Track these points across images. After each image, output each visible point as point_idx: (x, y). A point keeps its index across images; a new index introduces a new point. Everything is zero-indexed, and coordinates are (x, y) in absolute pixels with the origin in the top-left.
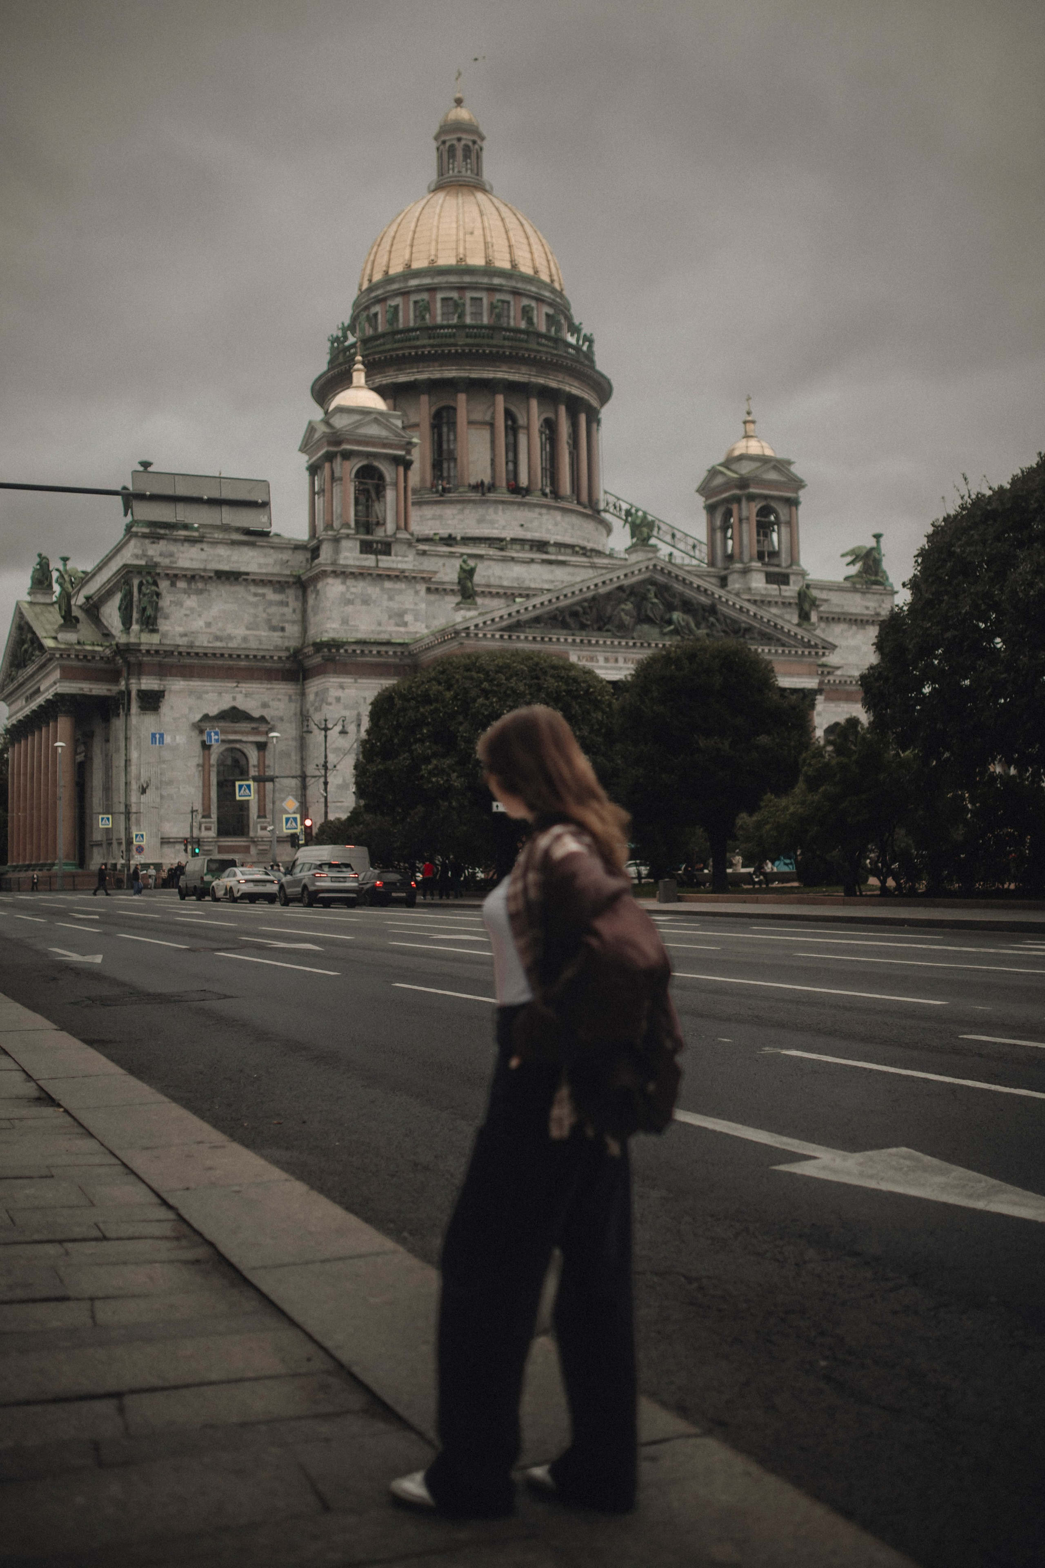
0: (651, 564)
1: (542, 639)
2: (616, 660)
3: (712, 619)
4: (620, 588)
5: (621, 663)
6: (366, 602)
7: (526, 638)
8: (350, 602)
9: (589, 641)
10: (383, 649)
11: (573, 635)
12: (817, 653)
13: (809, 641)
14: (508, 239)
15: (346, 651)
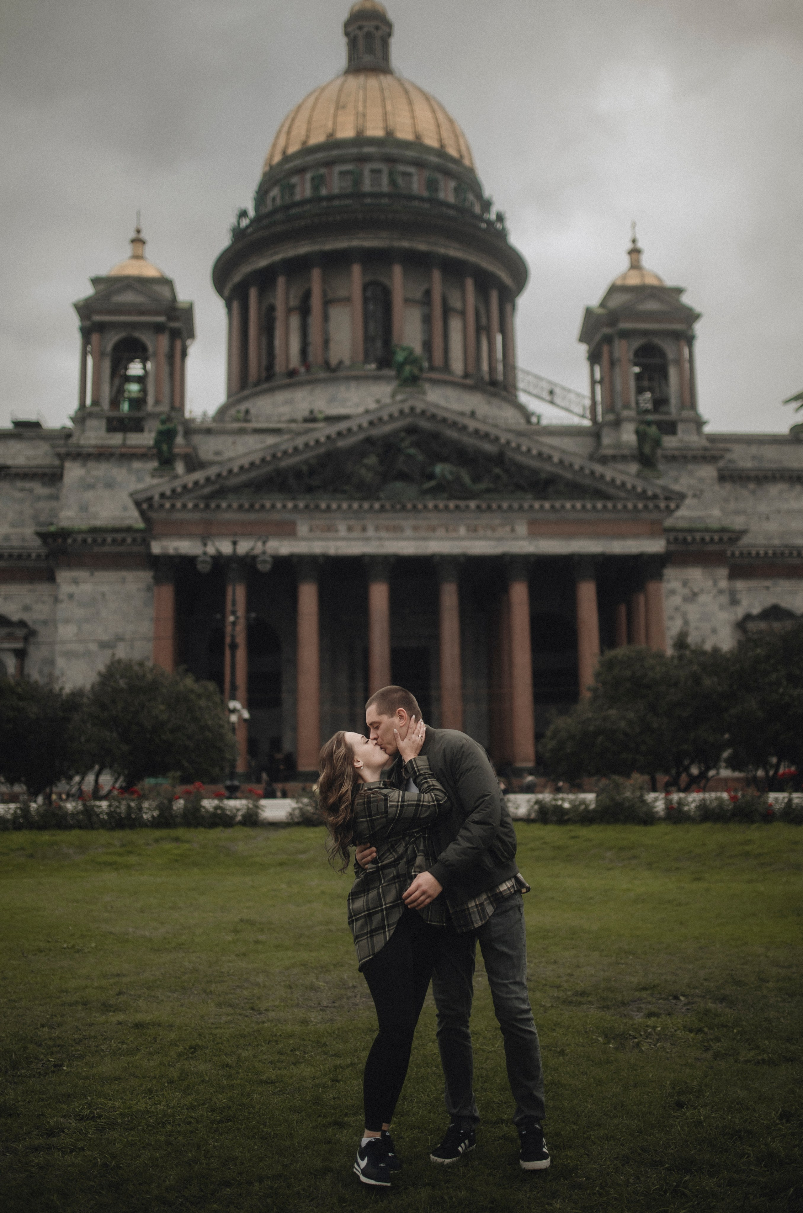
0: (406, 408)
1: (252, 506)
2: (364, 529)
3: (497, 471)
4: (369, 440)
5: (371, 533)
6: (110, 485)
7: (230, 506)
8: (91, 487)
9: (317, 507)
10: (119, 536)
11: (294, 499)
12: (657, 507)
13: (644, 491)
14: (384, 107)
15: (75, 541)
